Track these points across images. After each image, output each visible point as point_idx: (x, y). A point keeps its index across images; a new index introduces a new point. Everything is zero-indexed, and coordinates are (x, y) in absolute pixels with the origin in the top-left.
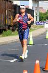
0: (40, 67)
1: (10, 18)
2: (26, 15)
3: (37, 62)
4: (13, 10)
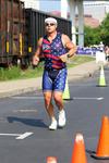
2: (58, 38)
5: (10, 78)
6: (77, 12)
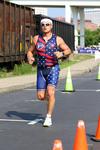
0: (87, 135)
1: (28, 41)
2: (53, 39)
3: (81, 124)
4: (34, 25)
5: (23, 73)
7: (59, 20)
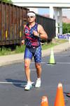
6: (58, 15)
7: (46, 16)
